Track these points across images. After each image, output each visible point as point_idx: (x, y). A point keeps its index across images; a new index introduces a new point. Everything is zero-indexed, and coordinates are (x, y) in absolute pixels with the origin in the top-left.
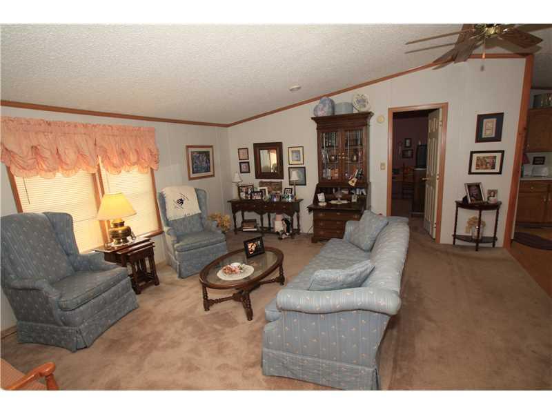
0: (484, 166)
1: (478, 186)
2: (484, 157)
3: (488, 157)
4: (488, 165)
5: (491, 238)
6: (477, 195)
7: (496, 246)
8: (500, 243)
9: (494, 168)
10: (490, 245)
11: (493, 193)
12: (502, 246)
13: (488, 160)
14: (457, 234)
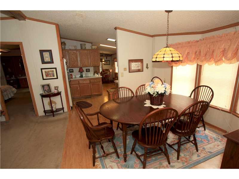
0: (49, 76)
1: (48, 85)
2: (48, 71)
3: (50, 71)
4: (51, 75)
5: (61, 108)
6: (48, 90)
7: (65, 111)
8: (66, 110)
9: (54, 76)
10: (62, 111)
11: (56, 88)
12: (67, 111)
13: (50, 73)
14: (45, 110)
